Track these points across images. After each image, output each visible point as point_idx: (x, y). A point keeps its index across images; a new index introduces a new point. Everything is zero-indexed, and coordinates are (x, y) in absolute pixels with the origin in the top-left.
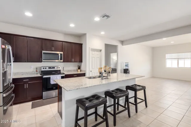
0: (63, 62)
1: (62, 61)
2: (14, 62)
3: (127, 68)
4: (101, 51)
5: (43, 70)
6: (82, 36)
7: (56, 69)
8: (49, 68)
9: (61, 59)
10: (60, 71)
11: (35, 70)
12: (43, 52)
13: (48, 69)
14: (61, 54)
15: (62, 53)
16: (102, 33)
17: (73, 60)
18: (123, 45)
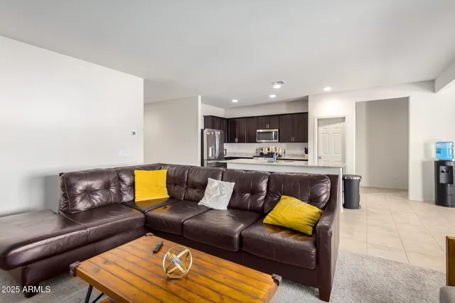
0: (279, 142)
4: (343, 119)
5: (261, 152)
9: (276, 138)
12: (257, 131)
14: (275, 132)
15: (277, 130)
16: (327, 89)
17: (292, 139)
18: (434, 91)
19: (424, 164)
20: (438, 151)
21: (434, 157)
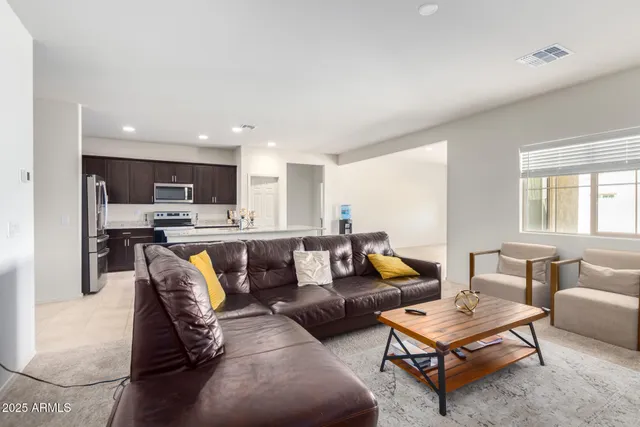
0: (194, 203)
1: (191, 201)
2: (109, 203)
3: (345, 217)
4: (276, 179)
5: (156, 218)
6: (234, 151)
7: (181, 217)
8: (169, 215)
9: (189, 198)
10: (189, 220)
11: (143, 218)
12: (156, 185)
13: (165, 217)
14: (189, 188)
15: (191, 186)
16: (271, 144)
17: (214, 199)
18: (338, 163)
19: (333, 223)
20: (343, 212)
21: (340, 217)
